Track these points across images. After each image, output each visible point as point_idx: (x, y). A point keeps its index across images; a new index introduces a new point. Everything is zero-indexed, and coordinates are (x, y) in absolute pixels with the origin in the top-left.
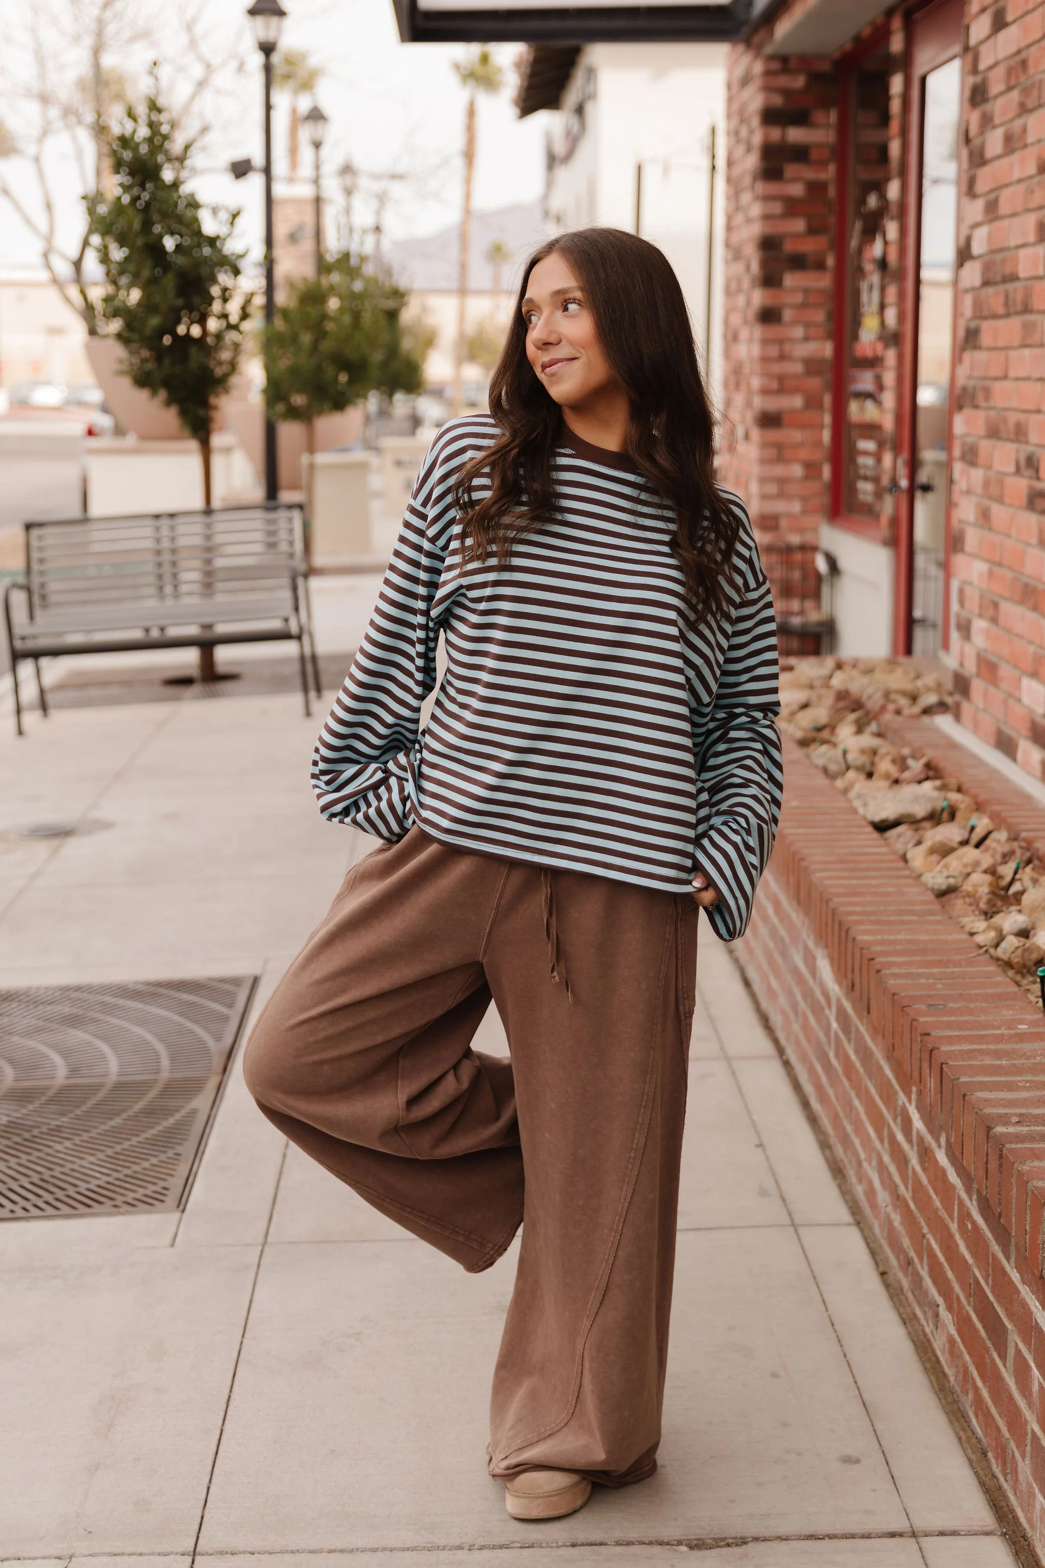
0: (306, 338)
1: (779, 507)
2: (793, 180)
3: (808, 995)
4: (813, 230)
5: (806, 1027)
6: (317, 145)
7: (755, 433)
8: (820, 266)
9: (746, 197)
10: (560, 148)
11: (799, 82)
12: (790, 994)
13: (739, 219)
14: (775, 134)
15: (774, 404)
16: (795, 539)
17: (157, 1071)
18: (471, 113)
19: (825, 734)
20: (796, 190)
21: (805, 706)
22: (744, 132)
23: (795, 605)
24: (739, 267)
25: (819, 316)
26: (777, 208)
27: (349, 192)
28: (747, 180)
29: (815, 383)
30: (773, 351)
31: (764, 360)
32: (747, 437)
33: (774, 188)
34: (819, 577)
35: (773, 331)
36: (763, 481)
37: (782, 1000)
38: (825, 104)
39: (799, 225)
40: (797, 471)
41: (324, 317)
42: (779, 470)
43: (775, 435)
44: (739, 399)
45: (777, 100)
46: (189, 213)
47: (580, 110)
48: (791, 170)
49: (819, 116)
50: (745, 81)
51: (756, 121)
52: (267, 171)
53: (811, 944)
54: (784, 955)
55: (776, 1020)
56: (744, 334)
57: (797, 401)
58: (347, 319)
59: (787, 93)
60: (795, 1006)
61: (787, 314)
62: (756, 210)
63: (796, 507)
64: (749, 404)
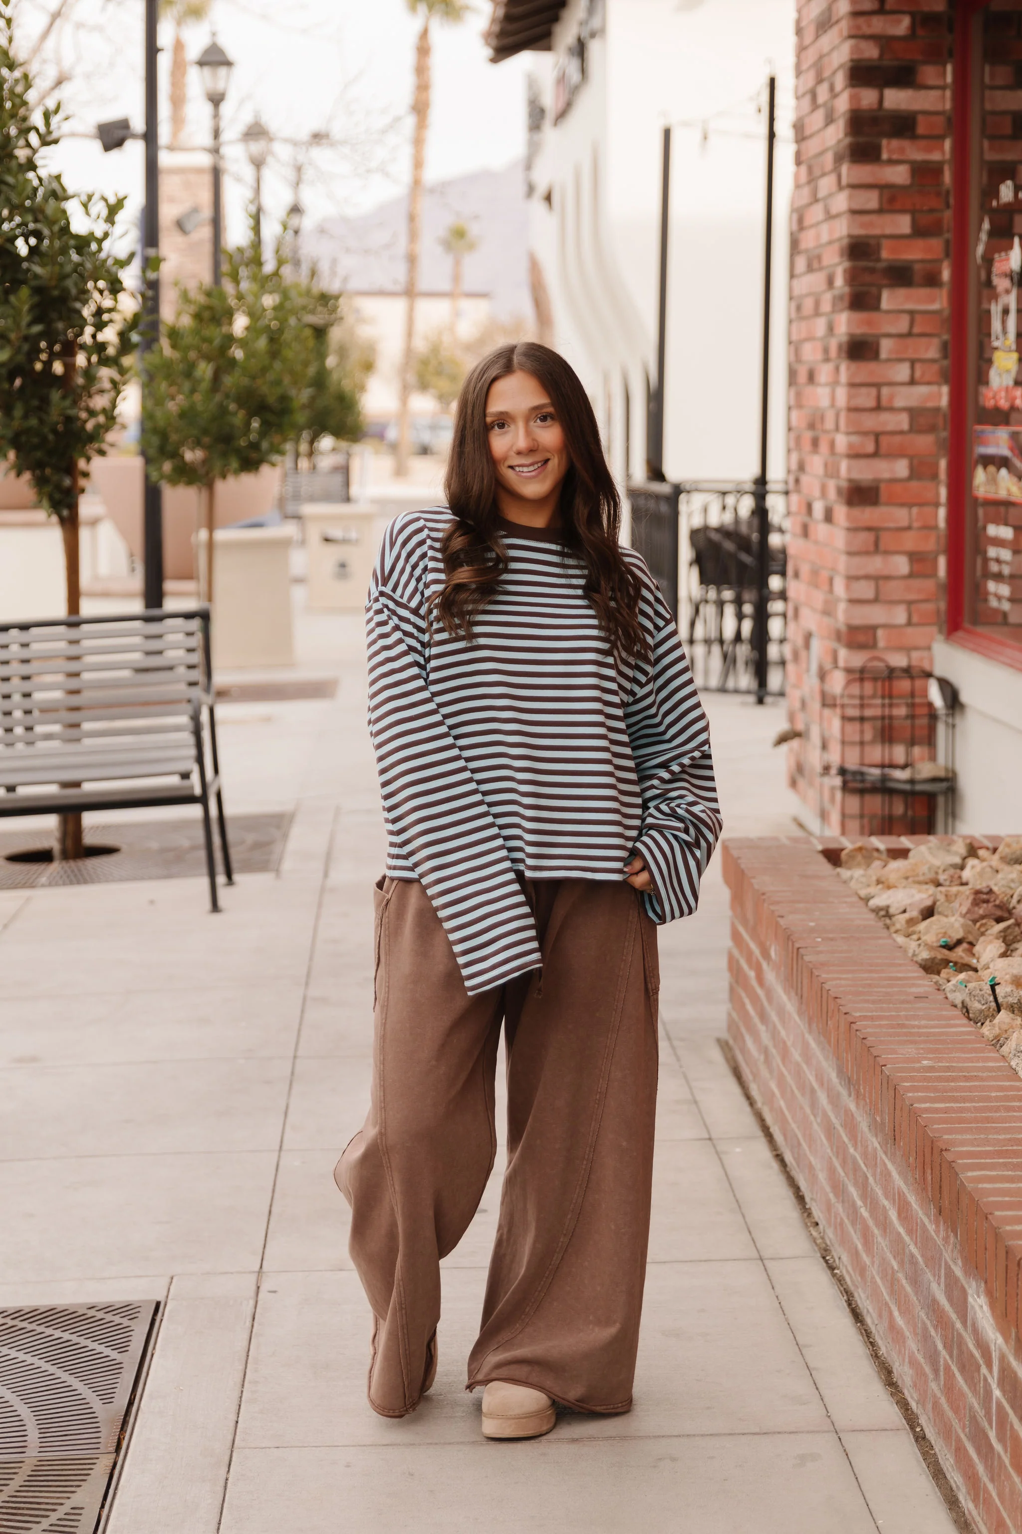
0: (205, 370)
1: (875, 615)
2: (891, 162)
3: (953, 1343)
4: (919, 231)
5: (950, 1388)
6: (216, 100)
7: (841, 512)
8: (932, 280)
9: (827, 184)
10: (550, 101)
11: (902, 26)
12: (926, 1338)
13: (816, 213)
14: (868, 97)
15: (866, 472)
16: (898, 660)
17: (22, 1449)
18: (423, 50)
19: (959, 953)
20: (899, 175)
21: (928, 913)
22: (823, 94)
23: (899, 753)
24: (816, 281)
25: (931, 350)
26: (872, 200)
27: (258, 163)
28: (828, 160)
29: (925, 442)
30: (866, 398)
31: (853, 410)
32: (829, 517)
33: (865, 172)
34: (933, 716)
35: (866, 370)
36: (851, 578)
37: (912, 1344)
38: (936, 56)
39: (903, 224)
40: (901, 565)
41: (230, 339)
42: (876, 564)
43: (868, 515)
44: (816, 464)
45: (871, 52)
46: (51, 207)
47: (580, 50)
48: (889, 147)
49: (928, 73)
50: (824, 24)
51: (840, 80)
52: (150, 137)
53: (958, 1272)
54: (915, 1281)
55: (904, 1373)
56: (824, 373)
57: (901, 468)
58: (262, 343)
59: (884, 41)
60: (933, 1358)
61: (886, 347)
62: (841, 202)
63: (900, 616)
64: (831, 471)
